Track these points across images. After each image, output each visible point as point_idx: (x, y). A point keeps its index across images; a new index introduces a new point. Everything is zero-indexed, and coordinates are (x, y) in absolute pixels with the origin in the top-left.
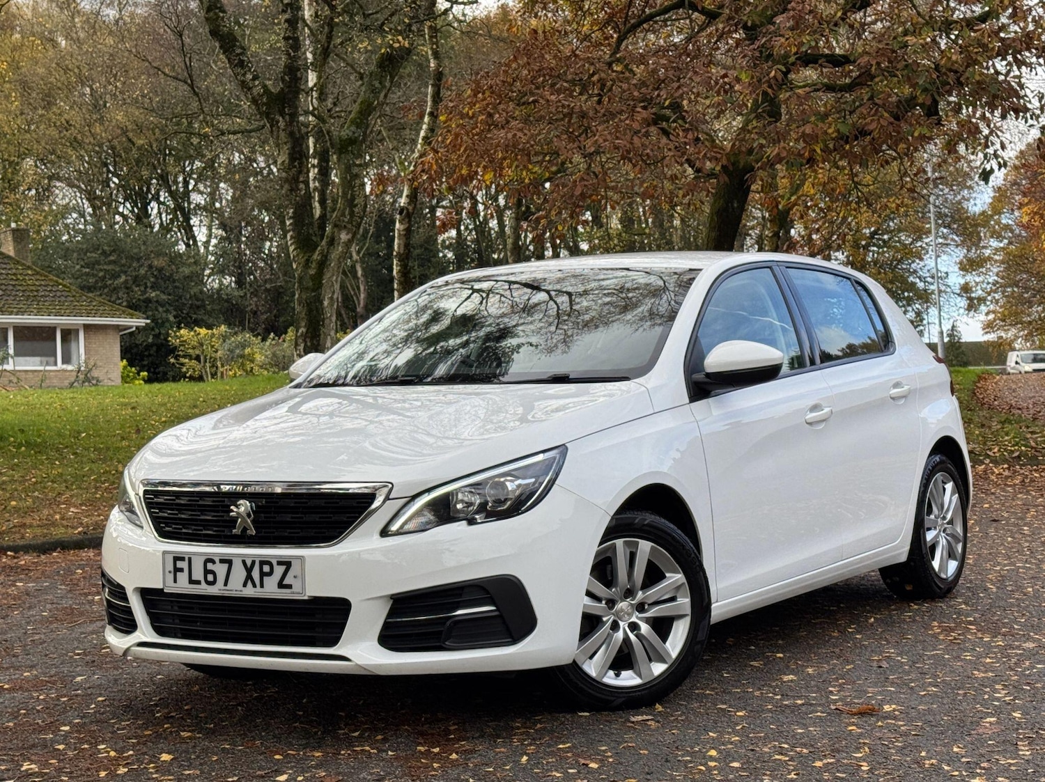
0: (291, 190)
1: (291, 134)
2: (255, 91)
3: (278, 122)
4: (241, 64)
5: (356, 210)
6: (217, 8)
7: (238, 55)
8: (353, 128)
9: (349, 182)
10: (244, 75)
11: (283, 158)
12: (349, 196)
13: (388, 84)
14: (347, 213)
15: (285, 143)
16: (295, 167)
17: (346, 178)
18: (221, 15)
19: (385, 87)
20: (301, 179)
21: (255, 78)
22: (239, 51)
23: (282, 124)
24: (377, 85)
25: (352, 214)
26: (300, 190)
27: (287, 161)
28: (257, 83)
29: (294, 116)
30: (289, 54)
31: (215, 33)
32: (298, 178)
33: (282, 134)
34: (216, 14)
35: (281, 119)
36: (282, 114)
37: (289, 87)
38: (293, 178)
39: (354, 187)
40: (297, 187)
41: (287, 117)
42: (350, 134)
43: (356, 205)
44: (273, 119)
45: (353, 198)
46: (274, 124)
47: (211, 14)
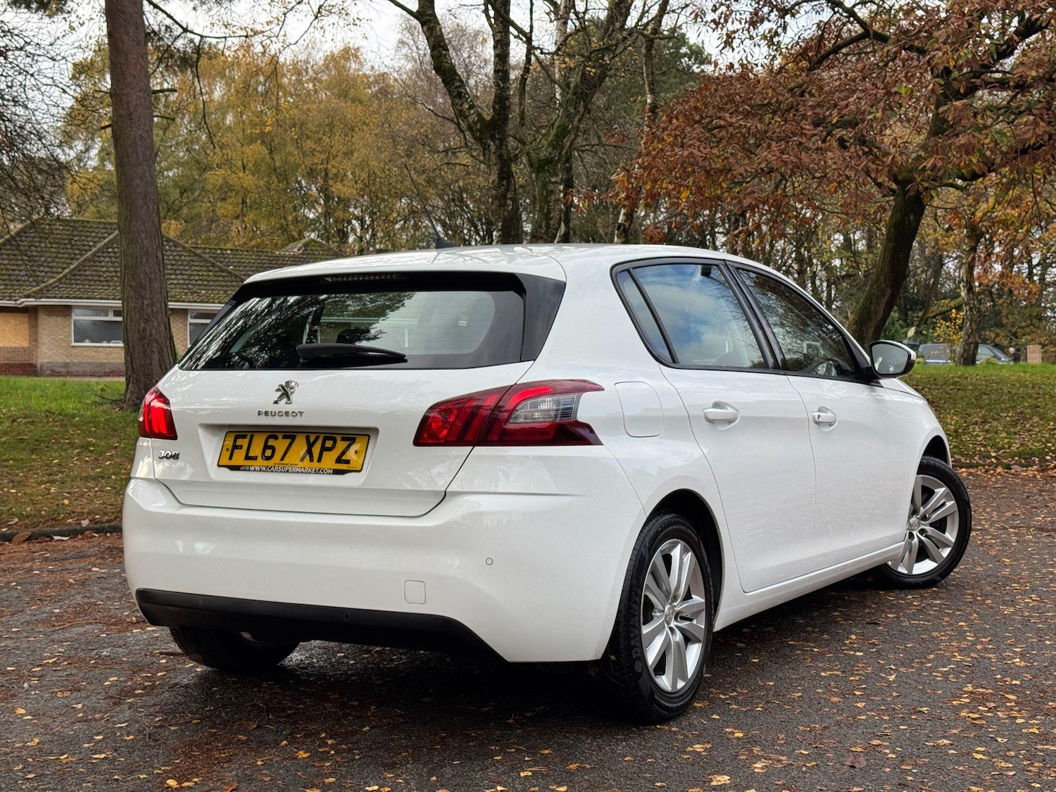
0: (500, 206)
1: (500, 157)
2: (470, 120)
3: (489, 146)
4: (460, 95)
5: (552, 222)
6: (440, 46)
7: (457, 87)
8: (550, 150)
9: (546, 197)
10: (462, 105)
11: (494, 177)
12: (545, 211)
13: (581, 110)
14: (543, 225)
15: (495, 164)
16: (503, 185)
17: (542, 194)
18: (444, 52)
19: (579, 112)
20: (509, 196)
21: (471, 107)
22: (457, 84)
23: (493, 148)
24: (572, 110)
25: (548, 226)
26: (508, 206)
27: (496, 181)
28: (472, 111)
29: (502, 141)
30: (499, 85)
31: (439, 68)
32: (506, 195)
33: (493, 157)
34: (439, 52)
35: (492, 143)
36: (493, 138)
37: (499, 114)
38: (502, 196)
39: (550, 202)
40: (505, 202)
41: (497, 142)
42: (548, 155)
43: (552, 218)
44: (485, 143)
45: (549, 212)
46: (485, 148)
47: (436, 52)
